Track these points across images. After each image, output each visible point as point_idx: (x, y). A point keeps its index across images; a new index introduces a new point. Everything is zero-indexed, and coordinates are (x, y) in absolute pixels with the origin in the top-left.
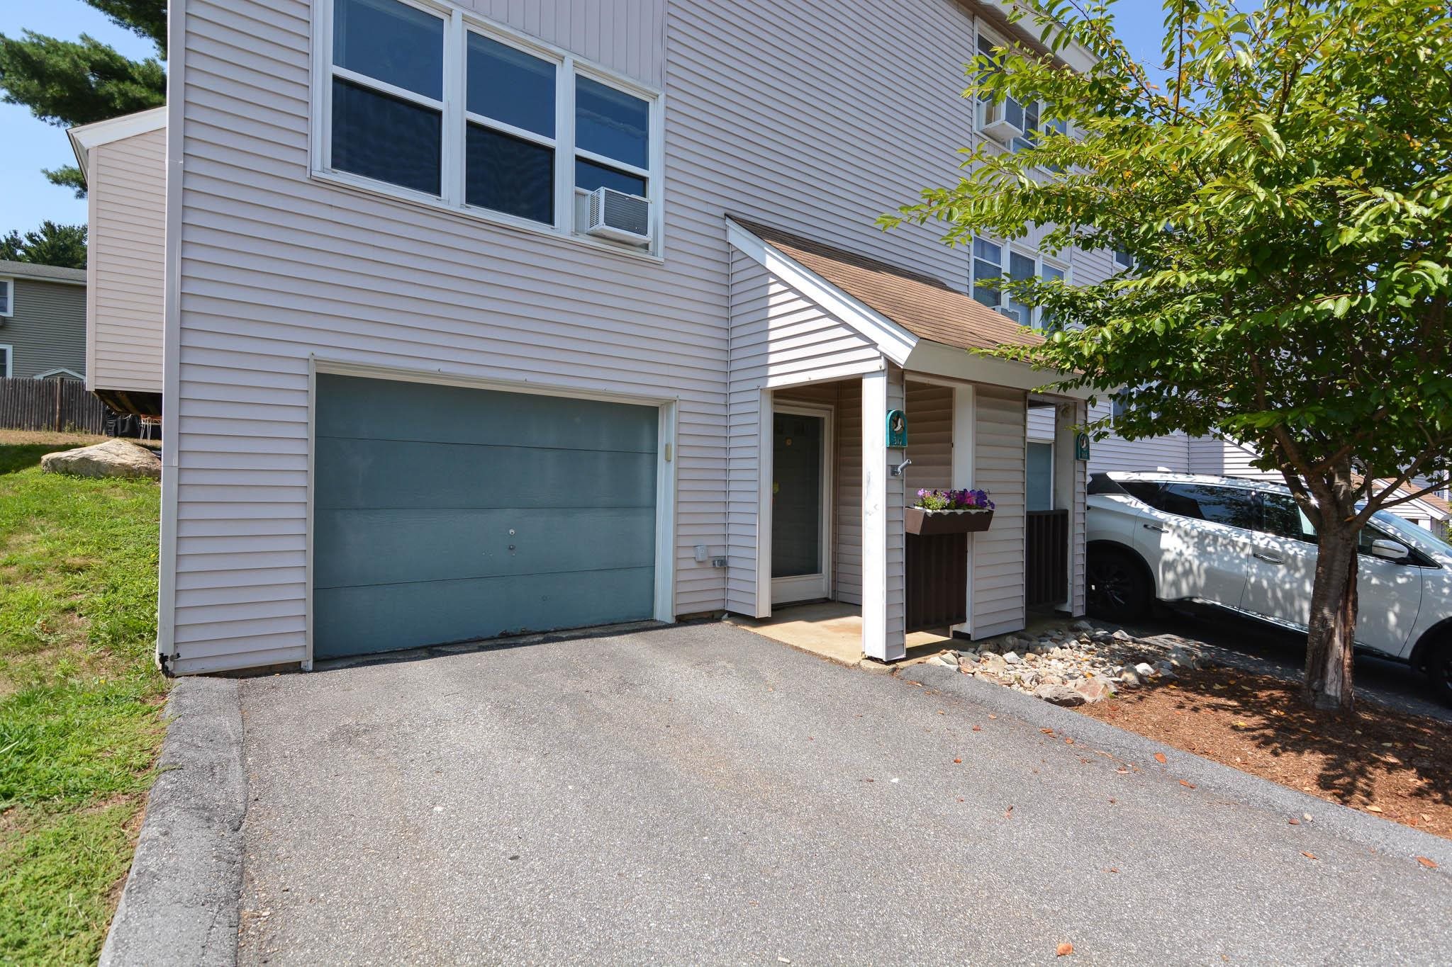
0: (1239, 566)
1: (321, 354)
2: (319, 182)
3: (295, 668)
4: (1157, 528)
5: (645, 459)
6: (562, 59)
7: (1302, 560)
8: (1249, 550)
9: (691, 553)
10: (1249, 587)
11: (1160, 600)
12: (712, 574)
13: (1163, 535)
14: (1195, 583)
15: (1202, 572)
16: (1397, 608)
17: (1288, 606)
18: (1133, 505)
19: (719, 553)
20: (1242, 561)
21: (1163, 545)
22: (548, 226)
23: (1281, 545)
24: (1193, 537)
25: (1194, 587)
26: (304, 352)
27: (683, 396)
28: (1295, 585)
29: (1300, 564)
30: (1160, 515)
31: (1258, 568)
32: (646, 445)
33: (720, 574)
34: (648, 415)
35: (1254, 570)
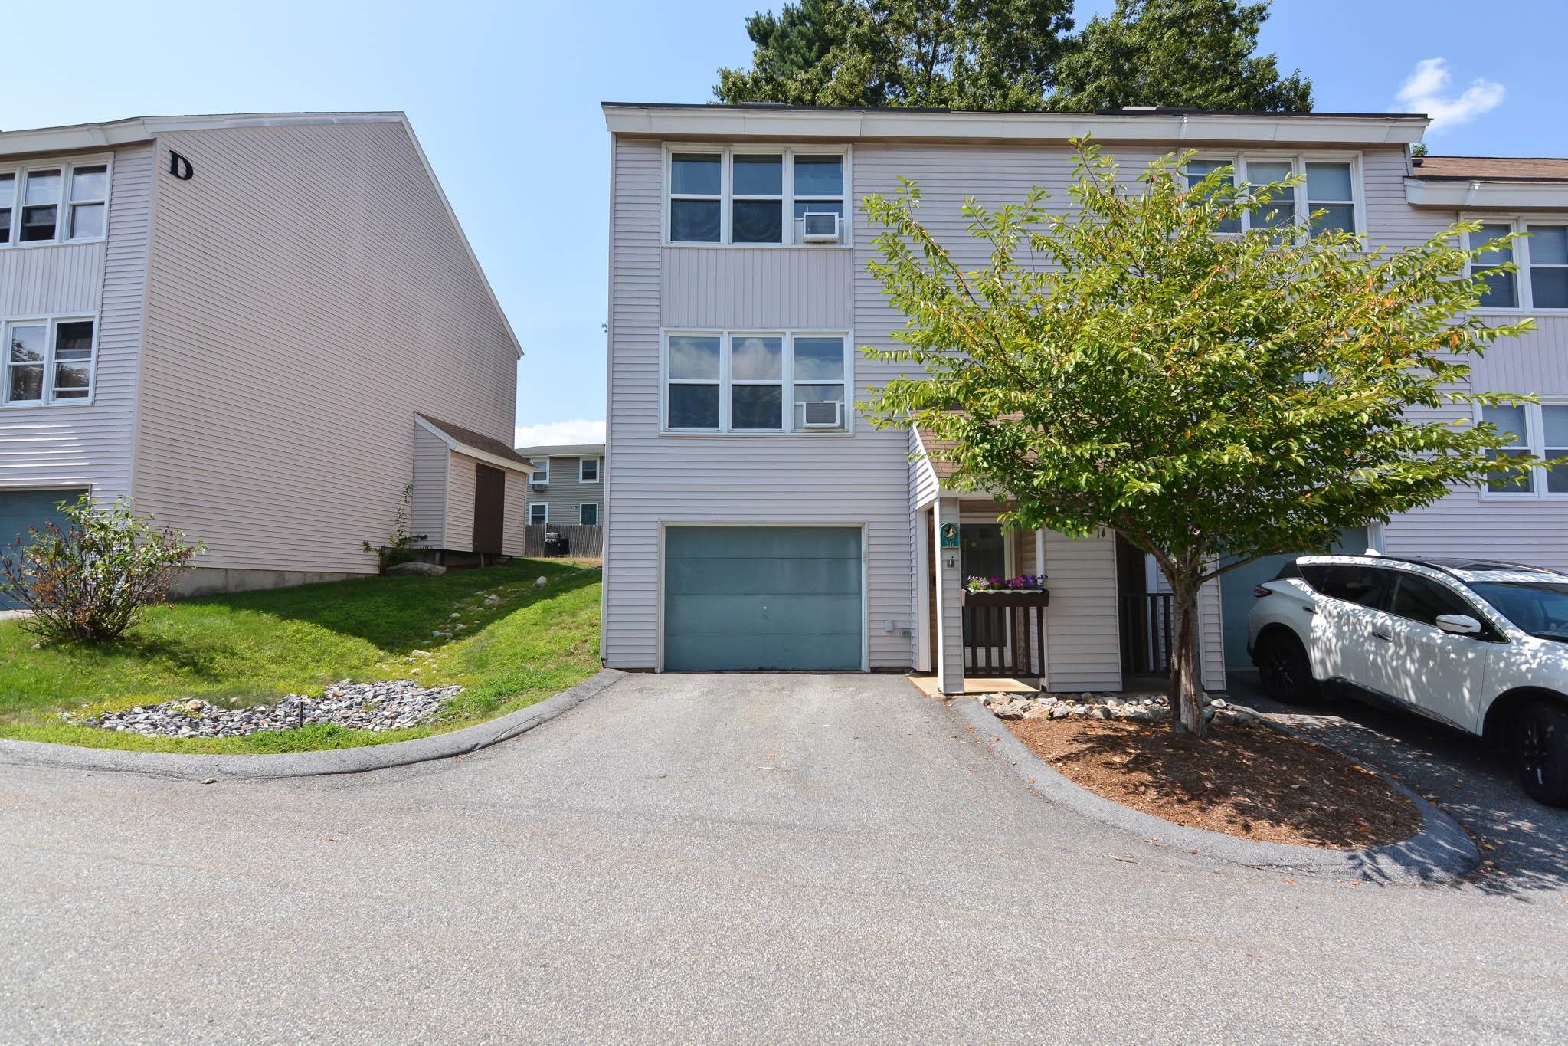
0: (1363, 644)
1: (663, 518)
2: (662, 437)
3: (652, 671)
4: (1310, 610)
5: (853, 564)
6: (785, 333)
7: (1404, 637)
8: (1370, 628)
9: (881, 626)
10: (1370, 665)
11: (1316, 680)
12: (900, 640)
13: (1315, 615)
14: (1335, 662)
15: (1338, 650)
16: (1468, 684)
17: (1398, 684)
18: (1302, 589)
19: (907, 626)
20: (1366, 639)
21: (1314, 623)
22: (778, 430)
23: (1394, 622)
24: (1334, 617)
25: (1335, 666)
26: (656, 518)
27: (870, 519)
28: (1400, 662)
29: (1403, 641)
30: (1317, 597)
31: (1375, 646)
32: (853, 553)
33: (906, 641)
34: (855, 532)
35: (1373, 648)
